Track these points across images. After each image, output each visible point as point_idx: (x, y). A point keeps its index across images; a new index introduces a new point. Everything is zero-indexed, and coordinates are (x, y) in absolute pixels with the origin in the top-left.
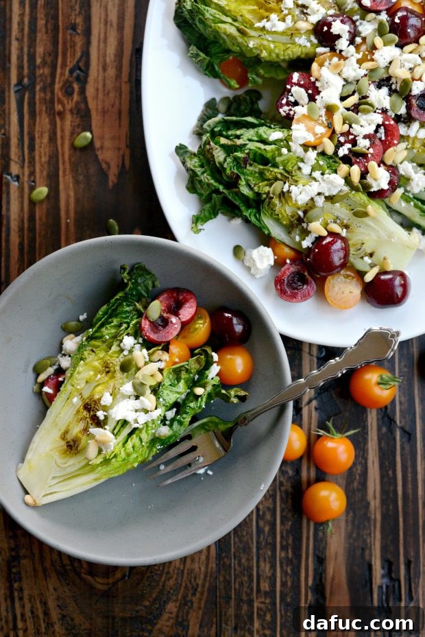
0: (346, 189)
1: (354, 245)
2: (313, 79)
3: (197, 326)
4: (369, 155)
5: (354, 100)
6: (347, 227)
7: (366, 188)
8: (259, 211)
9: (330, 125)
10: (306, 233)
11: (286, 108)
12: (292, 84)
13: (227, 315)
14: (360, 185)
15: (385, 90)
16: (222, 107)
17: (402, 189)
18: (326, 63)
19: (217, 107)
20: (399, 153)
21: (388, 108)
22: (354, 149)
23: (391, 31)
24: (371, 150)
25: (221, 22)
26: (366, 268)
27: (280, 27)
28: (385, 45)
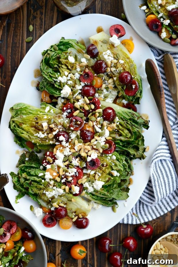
0: (64, 193)
1: (69, 209)
2: (54, 154)
3: (17, 235)
4: (72, 183)
5: (67, 163)
6: (66, 204)
7: (71, 193)
8: (36, 197)
9: (58, 173)
10: (52, 206)
11: (45, 164)
12: (47, 156)
13: (26, 232)
14: (69, 192)
15: (77, 159)
16: (27, 155)
17: (86, 191)
18: (59, 149)
19: (25, 156)
20: (83, 180)
21: (79, 165)
22: (67, 180)
23: (81, 138)
24: (73, 181)
25: (23, 133)
26: (73, 217)
27: (43, 136)
28: (79, 142)
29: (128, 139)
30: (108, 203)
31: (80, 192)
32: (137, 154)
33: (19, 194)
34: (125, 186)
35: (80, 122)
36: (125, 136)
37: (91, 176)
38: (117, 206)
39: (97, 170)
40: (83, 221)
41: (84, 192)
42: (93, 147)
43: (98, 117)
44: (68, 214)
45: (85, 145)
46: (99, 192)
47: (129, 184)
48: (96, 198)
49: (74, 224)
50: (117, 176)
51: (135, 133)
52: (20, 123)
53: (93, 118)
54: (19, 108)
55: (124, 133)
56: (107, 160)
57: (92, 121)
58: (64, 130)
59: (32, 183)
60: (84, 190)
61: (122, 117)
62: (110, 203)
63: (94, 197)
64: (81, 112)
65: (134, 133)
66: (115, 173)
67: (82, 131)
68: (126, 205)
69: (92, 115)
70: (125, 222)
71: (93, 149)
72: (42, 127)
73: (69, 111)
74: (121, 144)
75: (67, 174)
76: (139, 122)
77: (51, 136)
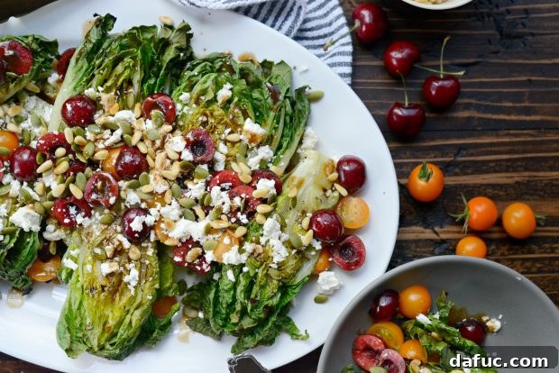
0: (275, 216)
1: (318, 206)
2: (180, 245)
3: (387, 334)
4: (247, 197)
5: (198, 210)
6: (304, 213)
7: (274, 199)
8: (290, 286)
9: (224, 231)
10: (310, 247)
11: (204, 266)
12: (184, 261)
13: (378, 311)
14: (273, 205)
15: (189, 184)
16: (192, 314)
17: (270, 165)
18: (166, 233)
19: (193, 319)
20: (242, 170)
21: (204, 180)
22: (242, 209)
23: (137, 178)
24: (243, 195)
25: (130, 323)
26: (336, 194)
27: (135, 273)
28: (148, 183)
29: (139, 63)
30: (300, 111)
31: (270, 176)
32: (178, 42)
33: (287, 331)
34: (258, 73)
35: (96, 182)
36: (131, 70)
37: (233, 152)
38: (307, 90)
39: (218, 136)
40: (344, 171)
41: (272, 168)
42: (158, 149)
43: (85, 137)
44: (330, 206)
45: (153, 168)
46: (271, 131)
47: (252, 61)
48: (288, 139)
49: (354, 192)
50: (231, 89)
51: (122, 47)
52: (103, 329)
53: (88, 149)
54: (68, 335)
55: (123, 73)
56: (191, 113)
57: (95, 152)
58: (119, 221)
59: (253, 296)
60: (268, 168)
61: (85, 79)
62: (299, 106)
63: (285, 145)
64: (74, 181)
65: (121, 49)
66: (225, 93)
67: (120, 176)
68: (305, 68)
69: (81, 153)
70: (348, 70)
71: (162, 148)
72: (111, 274)
73: (72, 210)
74: (152, 81)
75: (226, 209)
76: (96, 38)
77: (134, 253)
